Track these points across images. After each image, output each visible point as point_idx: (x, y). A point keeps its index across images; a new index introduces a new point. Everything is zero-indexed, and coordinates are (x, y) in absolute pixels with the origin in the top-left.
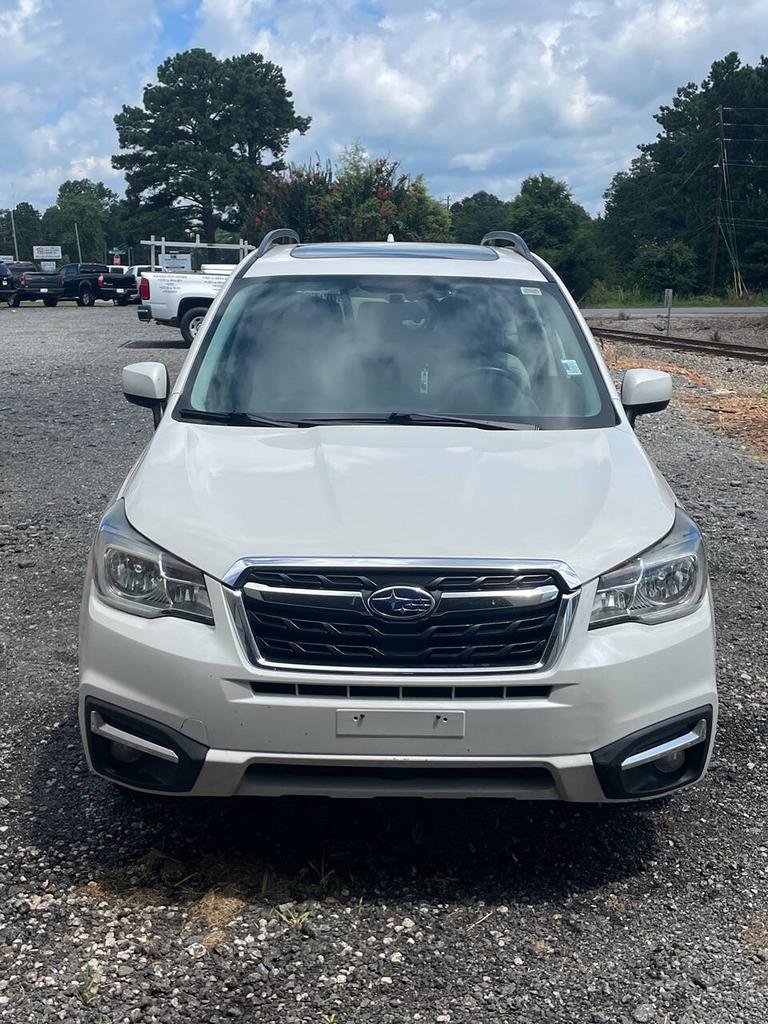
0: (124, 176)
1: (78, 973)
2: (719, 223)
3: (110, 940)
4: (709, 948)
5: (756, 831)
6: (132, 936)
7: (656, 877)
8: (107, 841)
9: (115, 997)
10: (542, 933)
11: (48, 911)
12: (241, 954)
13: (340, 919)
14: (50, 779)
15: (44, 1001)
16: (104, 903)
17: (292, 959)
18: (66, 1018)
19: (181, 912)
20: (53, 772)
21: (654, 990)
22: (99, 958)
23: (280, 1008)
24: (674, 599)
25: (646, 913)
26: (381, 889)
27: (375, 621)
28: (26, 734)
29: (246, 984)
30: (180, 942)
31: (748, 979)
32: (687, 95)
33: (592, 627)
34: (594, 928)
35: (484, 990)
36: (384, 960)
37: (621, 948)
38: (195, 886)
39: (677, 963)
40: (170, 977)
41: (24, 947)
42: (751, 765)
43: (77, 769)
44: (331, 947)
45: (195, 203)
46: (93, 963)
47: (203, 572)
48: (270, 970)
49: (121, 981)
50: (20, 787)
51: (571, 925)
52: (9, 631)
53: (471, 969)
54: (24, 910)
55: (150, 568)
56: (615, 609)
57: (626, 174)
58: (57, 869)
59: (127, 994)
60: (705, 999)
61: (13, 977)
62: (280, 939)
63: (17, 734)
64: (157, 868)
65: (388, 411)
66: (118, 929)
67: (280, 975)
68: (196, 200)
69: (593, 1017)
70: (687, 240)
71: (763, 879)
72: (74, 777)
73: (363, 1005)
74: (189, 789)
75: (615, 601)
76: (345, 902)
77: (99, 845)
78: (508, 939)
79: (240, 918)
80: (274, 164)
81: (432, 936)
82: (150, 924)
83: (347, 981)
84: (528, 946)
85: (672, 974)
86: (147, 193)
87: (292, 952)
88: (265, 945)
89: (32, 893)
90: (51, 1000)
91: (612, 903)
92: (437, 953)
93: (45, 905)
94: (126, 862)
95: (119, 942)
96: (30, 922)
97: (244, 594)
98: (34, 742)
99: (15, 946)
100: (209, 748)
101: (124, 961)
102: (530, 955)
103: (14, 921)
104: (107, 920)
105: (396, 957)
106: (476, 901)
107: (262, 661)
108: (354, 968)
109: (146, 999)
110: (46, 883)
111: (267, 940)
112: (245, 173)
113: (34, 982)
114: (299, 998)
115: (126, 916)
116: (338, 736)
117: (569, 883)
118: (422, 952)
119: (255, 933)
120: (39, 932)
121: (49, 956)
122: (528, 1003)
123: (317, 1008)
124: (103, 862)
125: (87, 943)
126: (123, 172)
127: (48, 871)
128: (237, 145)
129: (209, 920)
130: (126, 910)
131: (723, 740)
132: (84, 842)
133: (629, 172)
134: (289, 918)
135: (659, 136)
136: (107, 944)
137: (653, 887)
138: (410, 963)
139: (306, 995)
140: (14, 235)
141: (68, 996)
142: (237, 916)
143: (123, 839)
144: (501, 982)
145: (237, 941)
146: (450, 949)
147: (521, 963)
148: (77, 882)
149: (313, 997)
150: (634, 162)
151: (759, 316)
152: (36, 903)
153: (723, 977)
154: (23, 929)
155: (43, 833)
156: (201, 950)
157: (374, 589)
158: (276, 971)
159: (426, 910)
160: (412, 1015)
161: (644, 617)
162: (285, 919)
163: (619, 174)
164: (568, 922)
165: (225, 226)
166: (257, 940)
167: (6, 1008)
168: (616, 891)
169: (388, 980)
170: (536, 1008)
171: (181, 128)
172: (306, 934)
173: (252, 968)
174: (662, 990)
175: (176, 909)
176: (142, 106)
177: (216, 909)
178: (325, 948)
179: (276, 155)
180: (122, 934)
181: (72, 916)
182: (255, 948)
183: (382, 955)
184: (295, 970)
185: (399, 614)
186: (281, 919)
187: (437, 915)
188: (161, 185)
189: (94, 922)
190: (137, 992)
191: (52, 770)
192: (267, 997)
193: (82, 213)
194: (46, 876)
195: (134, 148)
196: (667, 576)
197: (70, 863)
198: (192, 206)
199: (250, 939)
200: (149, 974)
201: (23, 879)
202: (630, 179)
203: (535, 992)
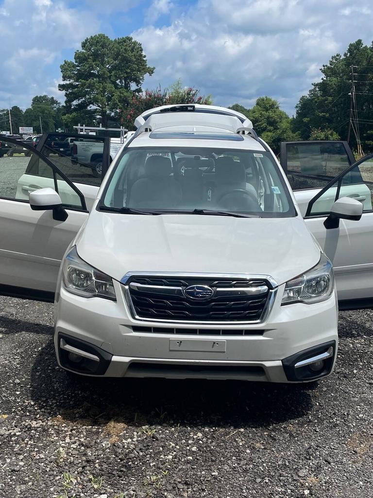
0: (64, 94)
1: (54, 453)
2: (351, 121)
3: (68, 440)
4: (333, 447)
5: (356, 399)
6: (77, 438)
7: (310, 418)
8: (65, 399)
9: (71, 463)
10: (258, 440)
11: (39, 427)
12: (126, 446)
13: (169, 433)
14: (38, 372)
15: (40, 464)
16: (64, 425)
17: (148, 449)
18: (49, 471)
19: (98, 429)
20: (39, 369)
21: (308, 464)
22: (63, 447)
23: (143, 468)
24: (319, 293)
25: (305, 432)
26: (187, 421)
27: (187, 300)
28: (26, 352)
29: (128, 459)
30: (99, 441)
31: (349, 460)
32: (336, 60)
33: (282, 305)
34: (282, 438)
35: (233, 462)
36: (189, 450)
37: (294, 447)
38: (104, 418)
39: (318, 453)
40: (94, 455)
41: (29, 442)
42: (355, 371)
43: (50, 368)
44: (166, 444)
45: (98, 108)
46: (61, 449)
47: (112, 278)
48: (138, 453)
49: (73, 457)
50: (25, 375)
51: (272, 437)
52: (16, 307)
53: (227, 454)
54: (29, 427)
55: (88, 276)
56: (293, 297)
57: (306, 97)
58: (43, 410)
59: (76, 462)
60: (330, 468)
61: (25, 454)
62: (143, 440)
63: (22, 352)
64: (87, 410)
65: (193, 209)
66: (71, 436)
67: (143, 455)
68: (99, 106)
69: (281, 474)
70: (335, 129)
71: (358, 419)
72: (49, 371)
73: (179, 468)
74: (104, 374)
75: (293, 294)
76: (171, 426)
77: (61, 400)
78: (244, 442)
79: (125, 432)
80: (137, 90)
81: (210, 440)
82: (85, 434)
83: (173, 458)
84: (252, 445)
85: (315, 458)
86: (75, 103)
87: (148, 446)
88: (137, 443)
89: (32, 420)
90: (43, 464)
91: (290, 428)
92: (212, 447)
93: (38, 425)
94: (73, 408)
95: (72, 441)
96: (32, 432)
97: (130, 288)
98: (30, 356)
99: (26, 441)
100: (113, 355)
101: (74, 448)
102: (253, 449)
103: (25, 432)
104: (66, 432)
105: (194, 449)
106: (230, 426)
107: (137, 317)
108: (175, 453)
109: (84, 464)
110: (38, 416)
111: (137, 441)
112: (123, 94)
113: (35, 457)
114: (151, 465)
115: (74, 430)
116: (170, 351)
117: (271, 419)
118: (205, 447)
119: (132, 438)
120: (36, 436)
121: (41, 446)
122: (252, 468)
123: (159, 468)
124: (63, 408)
125: (57, 441)
126: (64, 92)
127: (39, 411)
128: (119, 80)
129: (111, 432)
130: (74, 427)
131: (343, 360)
132: (54, 399)
133: (308, 96)
134: (147, 432)
135: (322, 79)
136: (66, 441)
137: (309, 422)
138: (200, 451)
139: (154, 463)
140: (10, 122)
141: (50, 462)
142: (124, 431)
143: (72, 398)
144: (240, 460)
145: (124, 441)
146: (218, 446)
147: (249, 452)
148: (52, 416)
149: (158, 464)
150: (310, 91)
151: (370, 166)
152: (34, 424)
153: (338, 459)
154: (29, 435)
155: (35, 395)
156: (108, 444)
157: (187, 286)
158: (141, 454)
159: (207, 430)
160: (201, 472)
161: (306, 301)
162: (145, 432)
163: (303, 96)
164: (270, 436)
165: (113, 119)
166: (132, 441)
167: (23, 467)
168: (292, 423)
169: (191, 458)
170: (256, 470)
171: (92, 71)
172: (154, 438)
173: (130, 452)
174: (311, 464)
175: (96, 427)
176: (74, 61)
177: (114, 427)
178: (163, 444)
179: (137, 85)
180: (73, 438)
181: (50, 430)
182: (132, 444)
183: (188, 448)
184: (149, 453)
185: (198, 297)
186: (143, 432)
187: (212, 432)
188: (82, 98)
189: (60, 432)
190: (80, 461)
191: (39, 368)
192: (138, 464)
193: (43, 112)
194: (38, 413)
195: (69, 81)
196: (316, 283)
197: (48, 408)
198: (97, 109)
199: (129, 440)
200: (85, 454)
201: (28, 414)
202: (308, 100)
203: (255, 464)
